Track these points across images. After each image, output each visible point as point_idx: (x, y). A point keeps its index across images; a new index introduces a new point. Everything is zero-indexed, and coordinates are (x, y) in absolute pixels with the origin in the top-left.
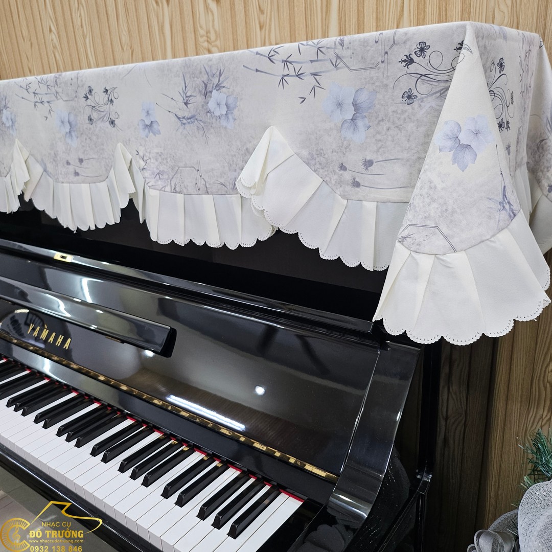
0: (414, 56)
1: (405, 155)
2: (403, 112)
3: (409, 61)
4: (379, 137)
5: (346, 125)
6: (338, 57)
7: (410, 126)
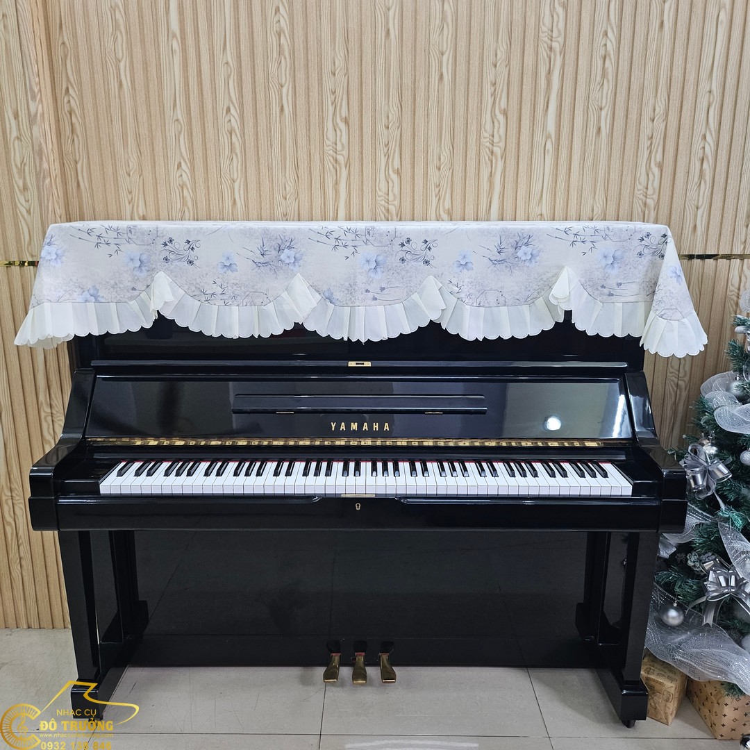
0: (644, 238)
1: (638, 280)
2: (637, 261)
3: (642, 239)
4: (625, 272)
5: (608, 266)
6: (606, 235)
7: (640, 267)
